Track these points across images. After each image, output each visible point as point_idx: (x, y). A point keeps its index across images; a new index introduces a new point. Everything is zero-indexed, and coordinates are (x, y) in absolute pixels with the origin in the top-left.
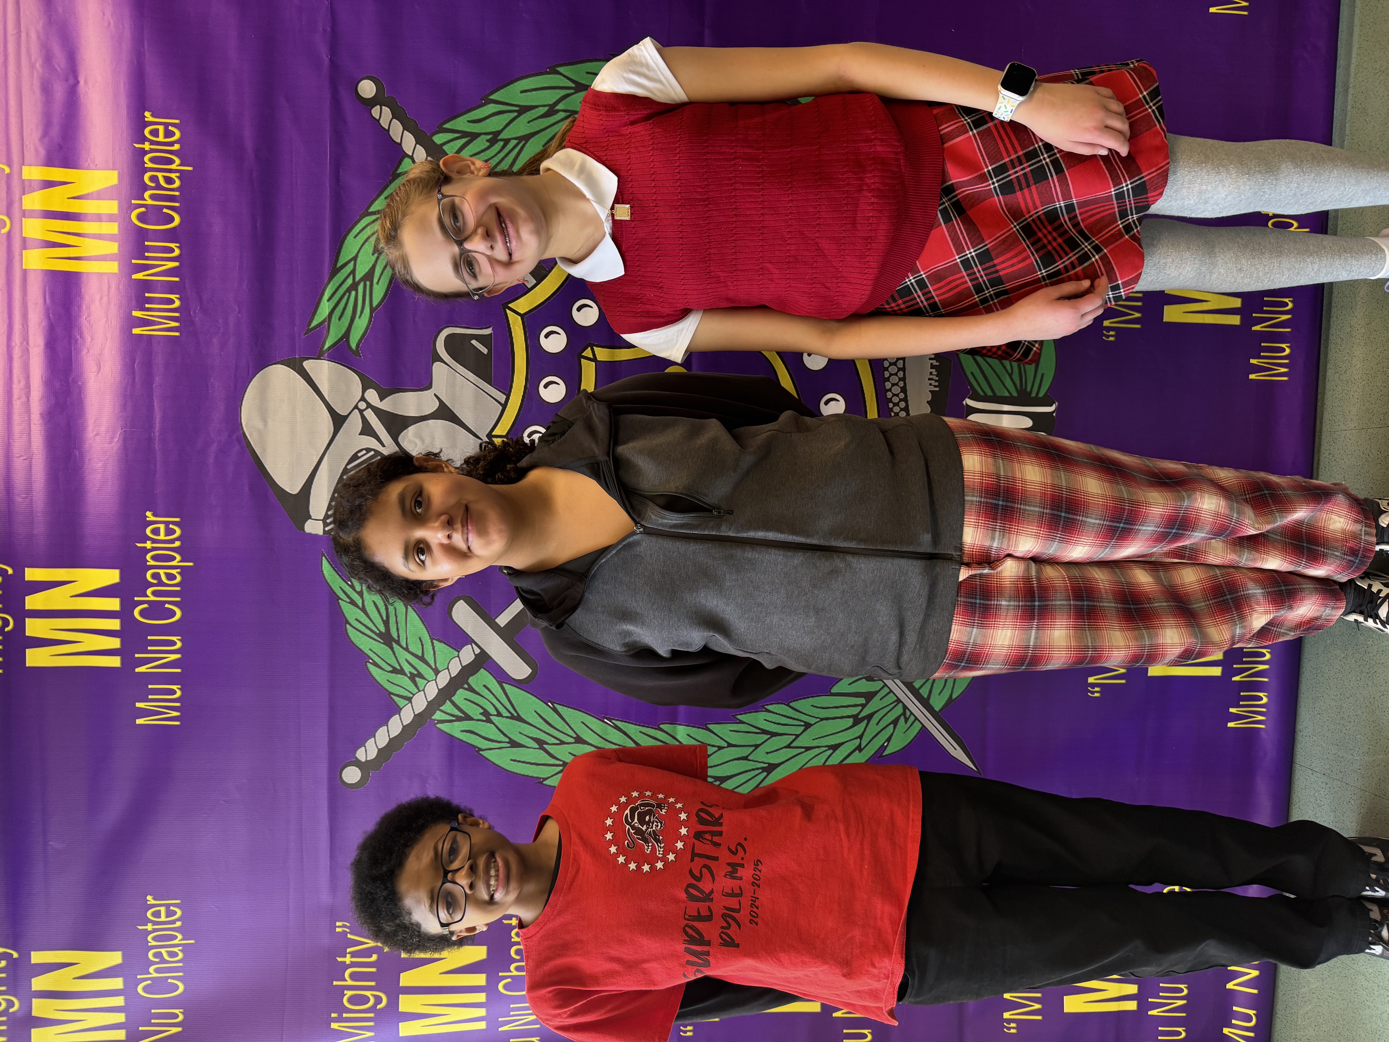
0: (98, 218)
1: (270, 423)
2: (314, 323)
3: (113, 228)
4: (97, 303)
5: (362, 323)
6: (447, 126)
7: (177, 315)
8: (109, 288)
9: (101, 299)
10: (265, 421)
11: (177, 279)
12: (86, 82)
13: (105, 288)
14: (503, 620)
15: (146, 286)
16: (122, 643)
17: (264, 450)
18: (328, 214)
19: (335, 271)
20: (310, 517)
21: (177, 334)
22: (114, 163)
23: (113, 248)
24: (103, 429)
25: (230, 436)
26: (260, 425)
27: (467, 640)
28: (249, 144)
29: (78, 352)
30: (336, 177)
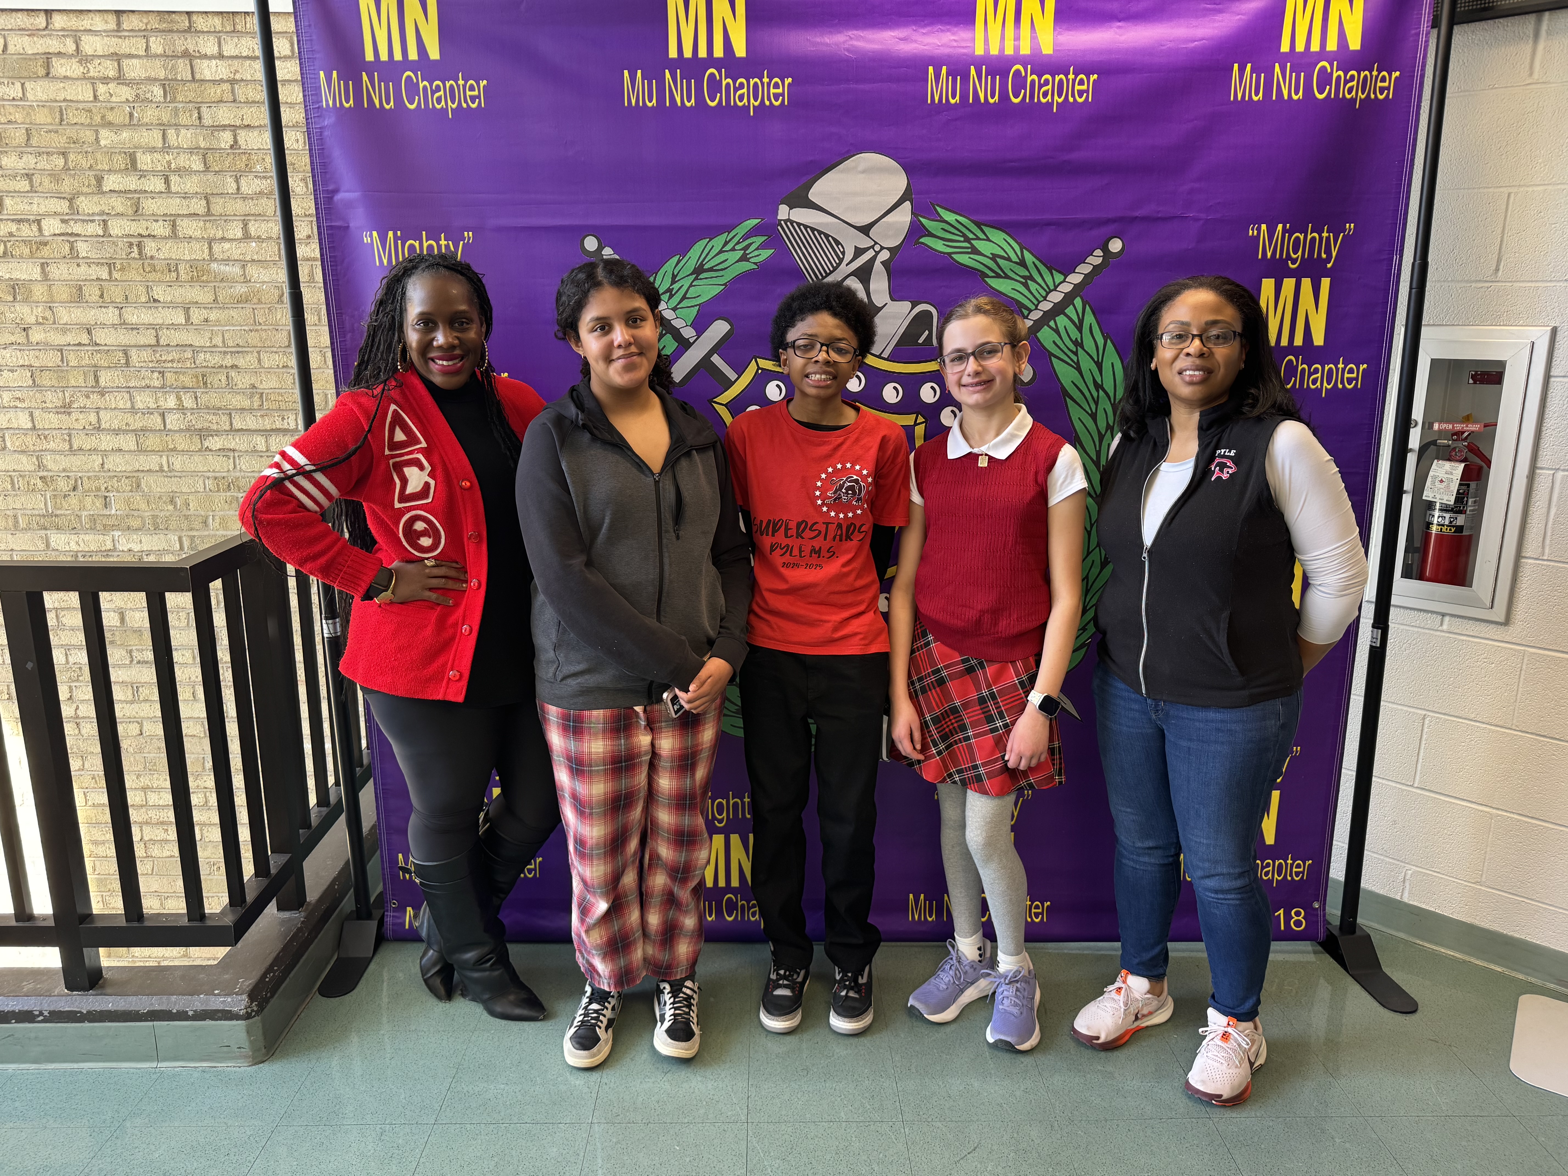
0: (1017, 38)
1: (863, 176)
2: (939, 209)
3: (1009, 51)
4: (953, 38)
5: (939, 246)
6: (1088, 307)
7: (944, 101)
8: (963, 47)
9: (955, 41)
10: (864, 172)
11: (971, 101)
12: (1119, 27)
13: (964, 44)
14: (716, 359)
15: (966, 78)
16: (688, 59)
17: (842, 171)
18: (1022, 217)
19: (978, 225)
20: (791, 209)
21: (929, 101)
22: (1059, 50)
23: (994, 51)
24: (855, 43)
25: (851, 144)
26: (860, 168)
27: (699, 334)
28: (1074, 156)
29: (915, 23)
30: (1049, 224)
